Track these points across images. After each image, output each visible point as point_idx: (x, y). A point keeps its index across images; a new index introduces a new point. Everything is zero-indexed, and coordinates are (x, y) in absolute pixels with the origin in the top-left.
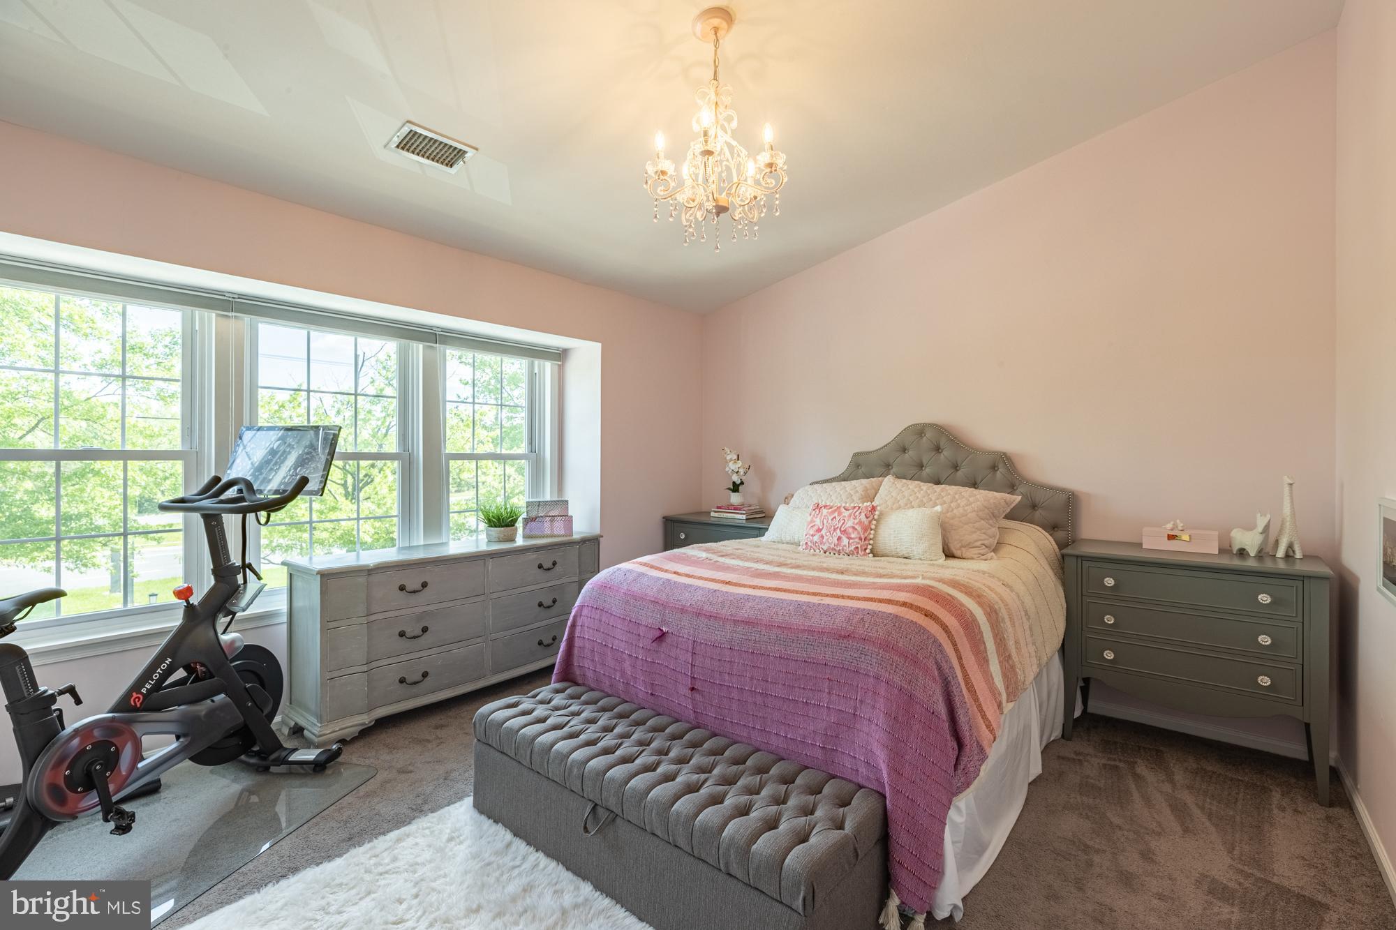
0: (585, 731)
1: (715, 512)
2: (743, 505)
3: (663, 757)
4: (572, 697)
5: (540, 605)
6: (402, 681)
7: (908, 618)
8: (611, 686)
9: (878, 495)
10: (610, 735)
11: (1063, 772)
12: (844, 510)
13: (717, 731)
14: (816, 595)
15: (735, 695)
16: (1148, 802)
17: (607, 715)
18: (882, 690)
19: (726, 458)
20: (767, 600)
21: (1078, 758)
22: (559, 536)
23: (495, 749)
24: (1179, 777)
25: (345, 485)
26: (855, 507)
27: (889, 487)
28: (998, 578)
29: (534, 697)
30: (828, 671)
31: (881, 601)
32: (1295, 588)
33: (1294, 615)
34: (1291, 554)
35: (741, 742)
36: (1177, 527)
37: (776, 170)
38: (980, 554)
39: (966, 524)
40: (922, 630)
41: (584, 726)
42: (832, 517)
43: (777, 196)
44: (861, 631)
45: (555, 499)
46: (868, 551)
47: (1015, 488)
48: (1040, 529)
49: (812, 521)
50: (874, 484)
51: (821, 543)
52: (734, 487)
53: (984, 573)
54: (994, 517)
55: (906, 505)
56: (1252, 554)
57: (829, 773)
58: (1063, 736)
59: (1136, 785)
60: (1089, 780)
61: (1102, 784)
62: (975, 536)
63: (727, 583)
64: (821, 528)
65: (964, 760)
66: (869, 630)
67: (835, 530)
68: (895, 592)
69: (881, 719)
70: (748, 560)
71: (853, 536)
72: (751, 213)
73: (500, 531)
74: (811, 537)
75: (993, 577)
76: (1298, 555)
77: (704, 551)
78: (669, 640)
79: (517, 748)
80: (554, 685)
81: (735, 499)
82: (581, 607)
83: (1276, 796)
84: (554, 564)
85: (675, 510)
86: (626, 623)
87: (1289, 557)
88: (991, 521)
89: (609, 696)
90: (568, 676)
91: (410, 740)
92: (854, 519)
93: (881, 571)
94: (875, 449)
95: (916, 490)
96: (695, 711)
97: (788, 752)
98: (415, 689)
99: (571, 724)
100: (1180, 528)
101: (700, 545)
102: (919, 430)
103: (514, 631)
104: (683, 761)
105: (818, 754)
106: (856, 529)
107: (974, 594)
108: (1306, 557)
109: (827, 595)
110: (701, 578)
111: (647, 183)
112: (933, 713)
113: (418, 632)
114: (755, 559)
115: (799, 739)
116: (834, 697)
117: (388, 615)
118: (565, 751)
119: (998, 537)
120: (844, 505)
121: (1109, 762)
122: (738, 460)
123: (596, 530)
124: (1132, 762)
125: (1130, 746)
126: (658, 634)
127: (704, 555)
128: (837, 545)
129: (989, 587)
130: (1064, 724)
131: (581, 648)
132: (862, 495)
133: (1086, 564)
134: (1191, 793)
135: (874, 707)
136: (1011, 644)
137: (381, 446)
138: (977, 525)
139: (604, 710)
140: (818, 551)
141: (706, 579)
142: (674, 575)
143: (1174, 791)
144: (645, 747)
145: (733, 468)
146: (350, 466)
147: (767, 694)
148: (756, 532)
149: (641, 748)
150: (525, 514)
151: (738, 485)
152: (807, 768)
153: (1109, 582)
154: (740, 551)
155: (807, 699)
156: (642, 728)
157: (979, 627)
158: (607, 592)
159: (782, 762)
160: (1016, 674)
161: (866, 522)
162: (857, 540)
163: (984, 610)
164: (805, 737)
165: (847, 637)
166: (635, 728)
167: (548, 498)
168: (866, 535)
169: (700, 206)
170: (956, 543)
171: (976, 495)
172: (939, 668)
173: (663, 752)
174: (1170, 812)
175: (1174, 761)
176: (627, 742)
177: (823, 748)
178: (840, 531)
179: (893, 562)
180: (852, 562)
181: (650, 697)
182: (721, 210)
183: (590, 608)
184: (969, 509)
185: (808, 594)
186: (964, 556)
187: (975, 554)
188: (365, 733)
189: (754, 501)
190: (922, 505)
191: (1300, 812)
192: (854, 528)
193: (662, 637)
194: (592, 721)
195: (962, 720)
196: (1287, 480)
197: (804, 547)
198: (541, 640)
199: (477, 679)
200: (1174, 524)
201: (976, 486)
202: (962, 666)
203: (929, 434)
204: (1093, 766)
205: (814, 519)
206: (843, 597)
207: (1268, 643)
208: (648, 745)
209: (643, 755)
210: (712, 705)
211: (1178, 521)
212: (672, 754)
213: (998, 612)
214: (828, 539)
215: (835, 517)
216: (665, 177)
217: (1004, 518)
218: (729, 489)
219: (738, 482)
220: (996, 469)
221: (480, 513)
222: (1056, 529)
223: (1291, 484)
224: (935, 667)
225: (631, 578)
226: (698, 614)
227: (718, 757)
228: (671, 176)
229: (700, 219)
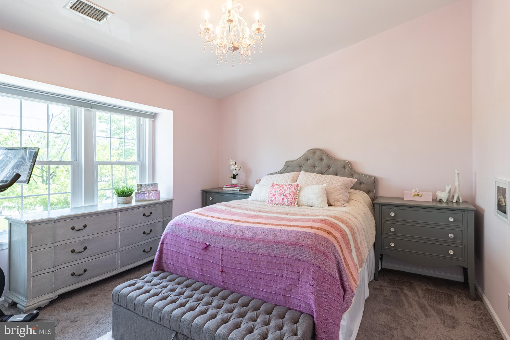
0: (170, 295)
1: (225, 187)
2: (238, 184)
3: (209, 306)
4: (162, 278)
5: (144, 233)
6: (73, 274)
7: (320, 234)
8: (182, 272)
9: (298, 179)
10: (182, 297)
11: (376, 295)
12: (285, 186)
13: (234, 291)
14: (278, 225)
15: (242, 273)
16: (410, 304)
17: (181, 286)
18: (311, 268)
19: (230, 164)
20: (256, 228)
21: (381, 288)
22: (153, 200)
23: (124, 307)
24: (420, 293)
25: (42, 177)
26: (289, 185)
27: (303, 176)
28: (351, 214)
29: (143, 279)
30: (286, 261)
31: (308, 227)
32: (462, 214)
33: (462, 225)
34: (458, 201)
35: (245, 295)
36: (416, 191)
37: (261, 32)
38: (342, 204)
39: (336, 191)
40: (327, 240)
41: (169, 293)
42: (280, 189)
43: (261, 44)
44: (301, 241)
45: (151, 183)
46: (296, 204)
47: (353, 176)
48: (364, 193)
49: (270, 191)
50: (296, 175)
51: (275, 201)
52: (234, 176)
53: (346, 212)
54: (347, 188)
55: (311, 183)
56: (445, 201)
57: (287, 307)
58: (374, 279)
59: (405, 298)
60: (387, 297)
61: (392, 299)
62: (339, 197)
63: (237, 221)
64: (275, 194)
65: (347, 297)
66: (304, 241)
67: (281, 195)
68: (313, 223)
69: (311, 282)
70: (244, 209)
71: (289, 197)
72: (248, 52)
73: (124, 199)
74: (271, 198)
75: (349, 214)
76: (461, 201)
77: (224, 206)
78: (210, 249)
79: (135, 307)
80: (153, 273)
81: (234, 181)
82: (166, 235)
83: (456, 298)
84: (151, 213)
85: (207, 187)
86: (189, 241)
87: (458, 202)
88: (346, 190)
89: (181, 276)
90: (160, 268)
91: (77, 304)
92: (289, 190)
93: (304, 213)
94: (294, 160)
95: (314, 177)
96: (223, 282)
97: (268, 299)
98: (80, 278)
99: (163, 292)
100: (418, 191)
101: (221, 203)
102: (314, 151)
103: (131, 246)
104: (219, 307)
105: (282, 299)
106: (290, 195)
107: (344, 222)
108: (464, 202)
109: (283, 225)
110: (224, 219)
111: (200, 33)
112: (334, 277)
113: (82, 249)
114: (247, 209)
115: (273, 292)
116: (289, 273)
117: (65, 242)
118: (160, 307)
119: (348, 196)
120: (284, 184)
121: (393, 289)
122: (235, 164)
123: (170, 197)
124: (402, 288)
125: (400, 281)
126: (205, 246)
127: (224, 208)
128: (282, 202)
129: (349, 219)
130: (375, 274)
131: (167, 254)
132: (291, 179)
133: (383, 207)
134: (425, 299)
135: (308, 276)
136: (359, 242)
137: (61, 158)
138: (340, 192)
139: (179, 284)
140: (273, 204)
141: (227, 219)
142: (212, 218)
143: (419, 300)
144: (200, 302)
145: (233, 168)
146: (45, 168)
147: (258, 272)
148: (244, 196)
149: (199, 302)
150: (137, 190)
151: (236, 176)
152: (277, 305)
153: (392, 214)
154: (240, 205)
155: (277, 274)
156: (198, 292)
157: (348, 237)
158: (179, 227)
159: (265, 303)
160: (362, 256)
161: (295, 191)
162: (291, 199)
163: (349, 229)
164: (276, 291)
165: (295, 244)
166: (195, 292)
167: (147, 182)
168: (295, 197)
169: (225, 47)
170: (332, 199)
171: (339, 179)
172: (335, 257)
173: (209, 303)
174: (419, 309)
175: (417, 286)
176: (191, 300)
177: (284, 296)
178: (284, 195)
179: (307, 209)
180: (290, 209)
181: (201, 276)
182: (235, 49)
183: (171, 235)
184: (337, 185)
185: (275, 225)
186: (335, 205)
187: (340, 204)
188: (52, 302)
189: (242, 182)
190: (317, 183)
191: (465, 304)
192: (289, 194)
193: (207, 247)
194: (173, 290)
195: (345, 279)
196: (457, 172)
197: (267, 203)
198: (144, 250)
199: (113, 270)
200: (415, 190)
201: (337, 175)
202: (343, 255)
203: (318, 153)
204: (387, 291)
205: (272, 190)
206: (290, 226)
207: (452, 237)
208: (202, 300)
209: (199, 306)
210: (231, 279)
211: (417, 189)
212: (214, 304)
213: (354, 229)
214: (278, 199)
215: (281, 189)
216: (209, 32)
217: (350, 189)
218: (232, 177)
219: (236, 174)
220: (345, 168)
221: (114, 191)
222: (369, 193)
223: (458, 173)
224: (333, 256)
225: (191, 220)
226: (224, 236)
227: (236, 304)
228: (212, 32)
229: (225, 53)
